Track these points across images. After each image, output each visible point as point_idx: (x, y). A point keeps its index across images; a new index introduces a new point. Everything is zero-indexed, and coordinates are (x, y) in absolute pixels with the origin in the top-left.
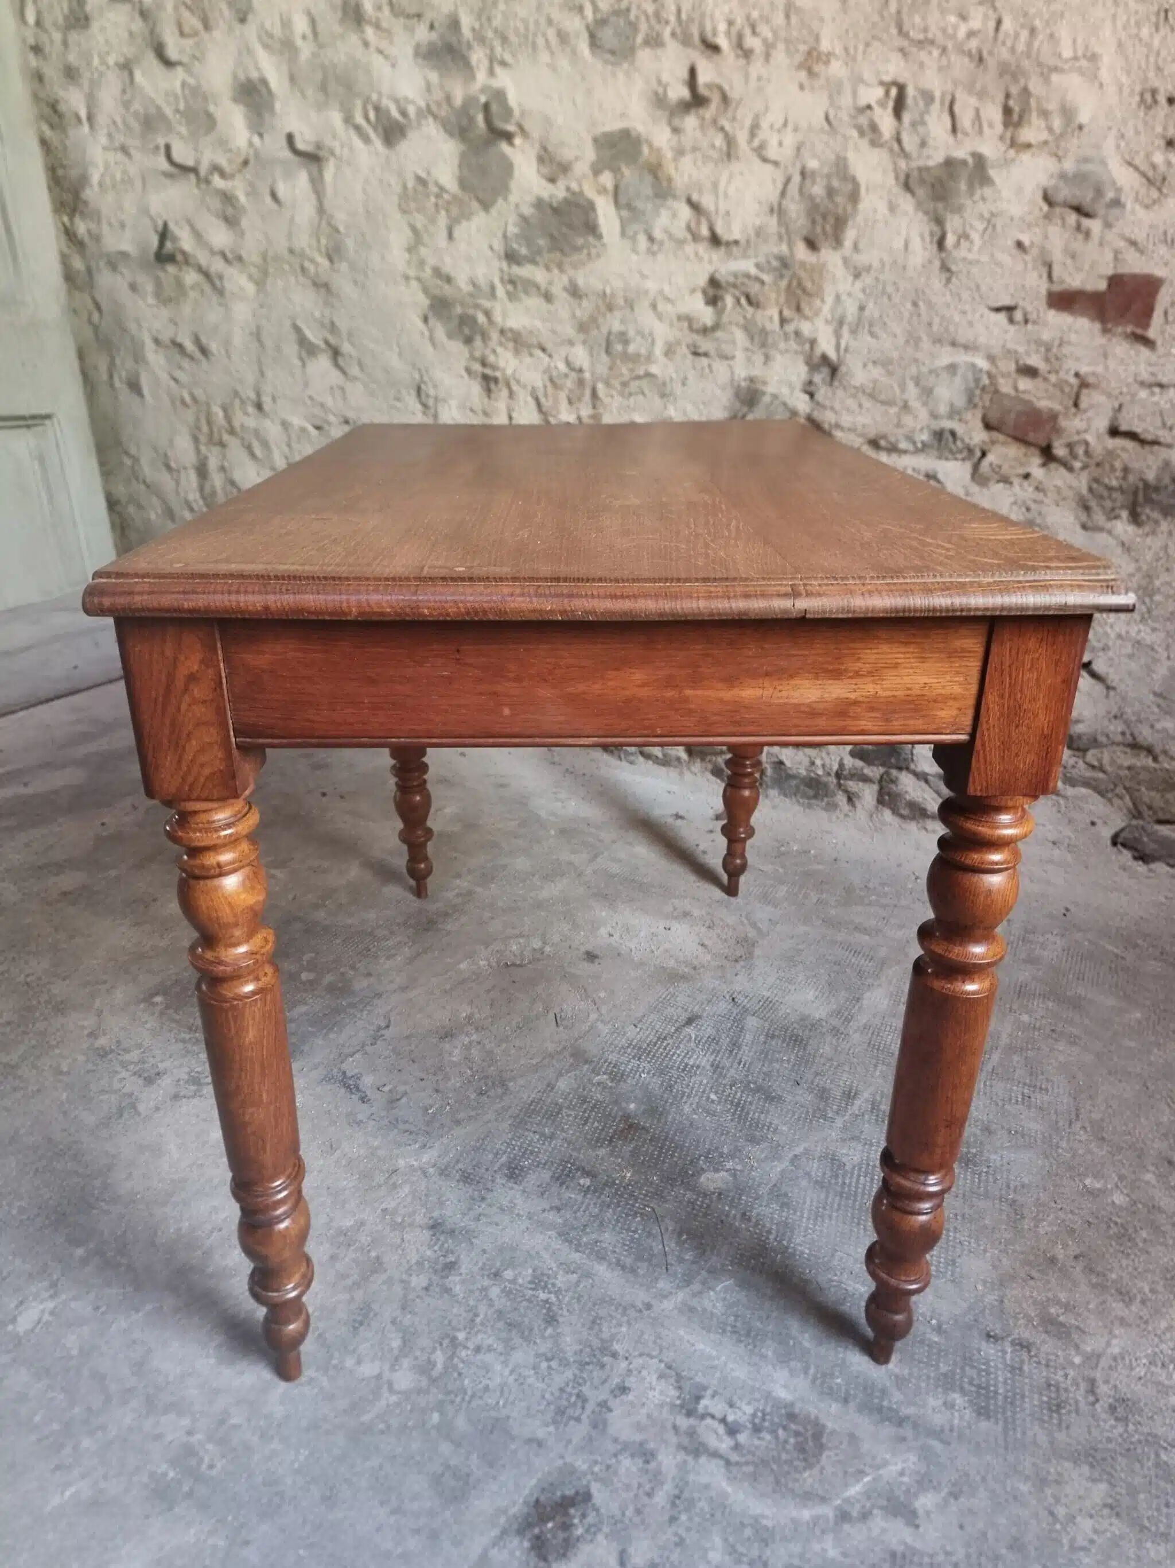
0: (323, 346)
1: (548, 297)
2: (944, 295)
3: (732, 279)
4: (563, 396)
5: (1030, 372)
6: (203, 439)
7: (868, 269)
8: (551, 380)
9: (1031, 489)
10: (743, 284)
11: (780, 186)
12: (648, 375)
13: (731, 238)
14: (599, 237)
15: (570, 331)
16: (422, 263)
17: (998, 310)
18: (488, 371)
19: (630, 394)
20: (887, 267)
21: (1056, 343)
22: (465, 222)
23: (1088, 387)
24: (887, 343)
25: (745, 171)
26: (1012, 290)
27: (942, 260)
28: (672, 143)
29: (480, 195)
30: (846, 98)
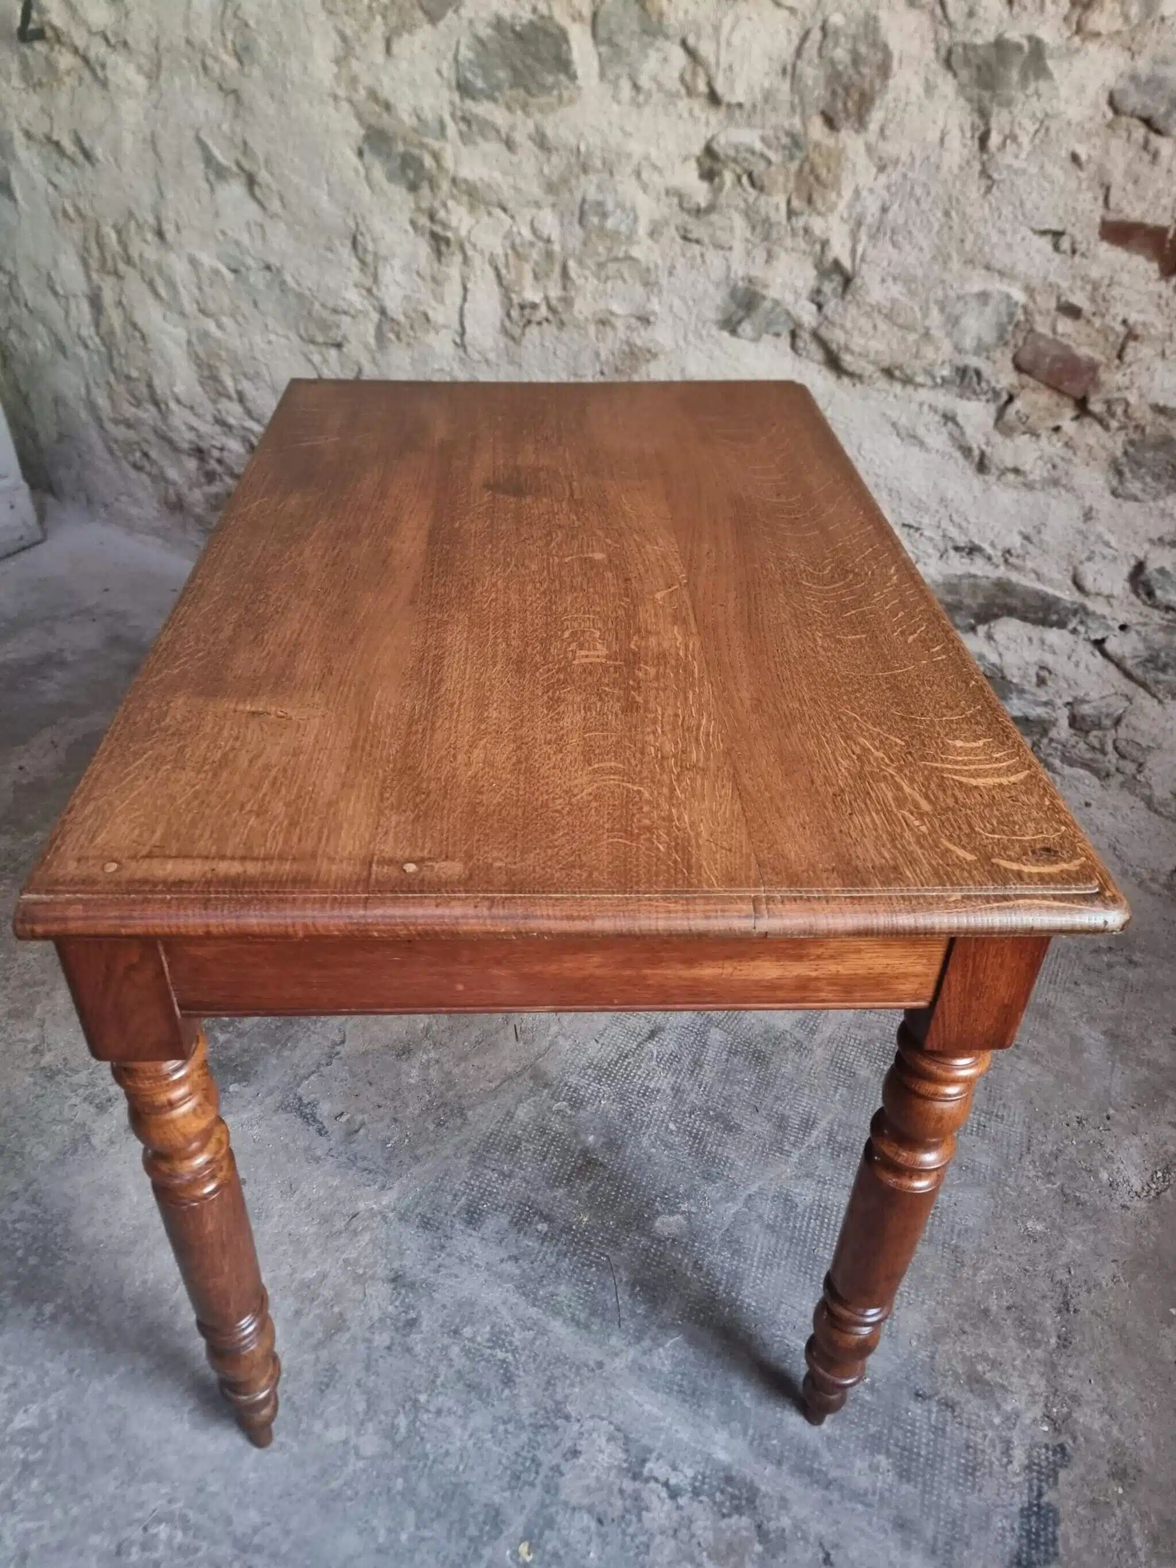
0: (235, 169)
1: (510, 145)
2: (982, 207)
3: (732, 153)
4: (527, 268)
5: (1072, 312)
6: (94, 264)
7: (896, 162)
8: (513, 247)
9: (1059, 445)
10: (745, 159)
11: (796, 41)
12: (629, 258)
13: (734, 100)
14: (573, 77)
15: (535, 190)
16: (354, 80)
17: (1044, 233)
18: (438, 229)
19: (608, 278)
20: (918, 163)
21: (1106, 281)
22: (406, 36)
23: (1136, 338)
24: (910, 257)
25: (755, 16)
26: (1061, 212)
27: (983, 164)
29: (425, 3)
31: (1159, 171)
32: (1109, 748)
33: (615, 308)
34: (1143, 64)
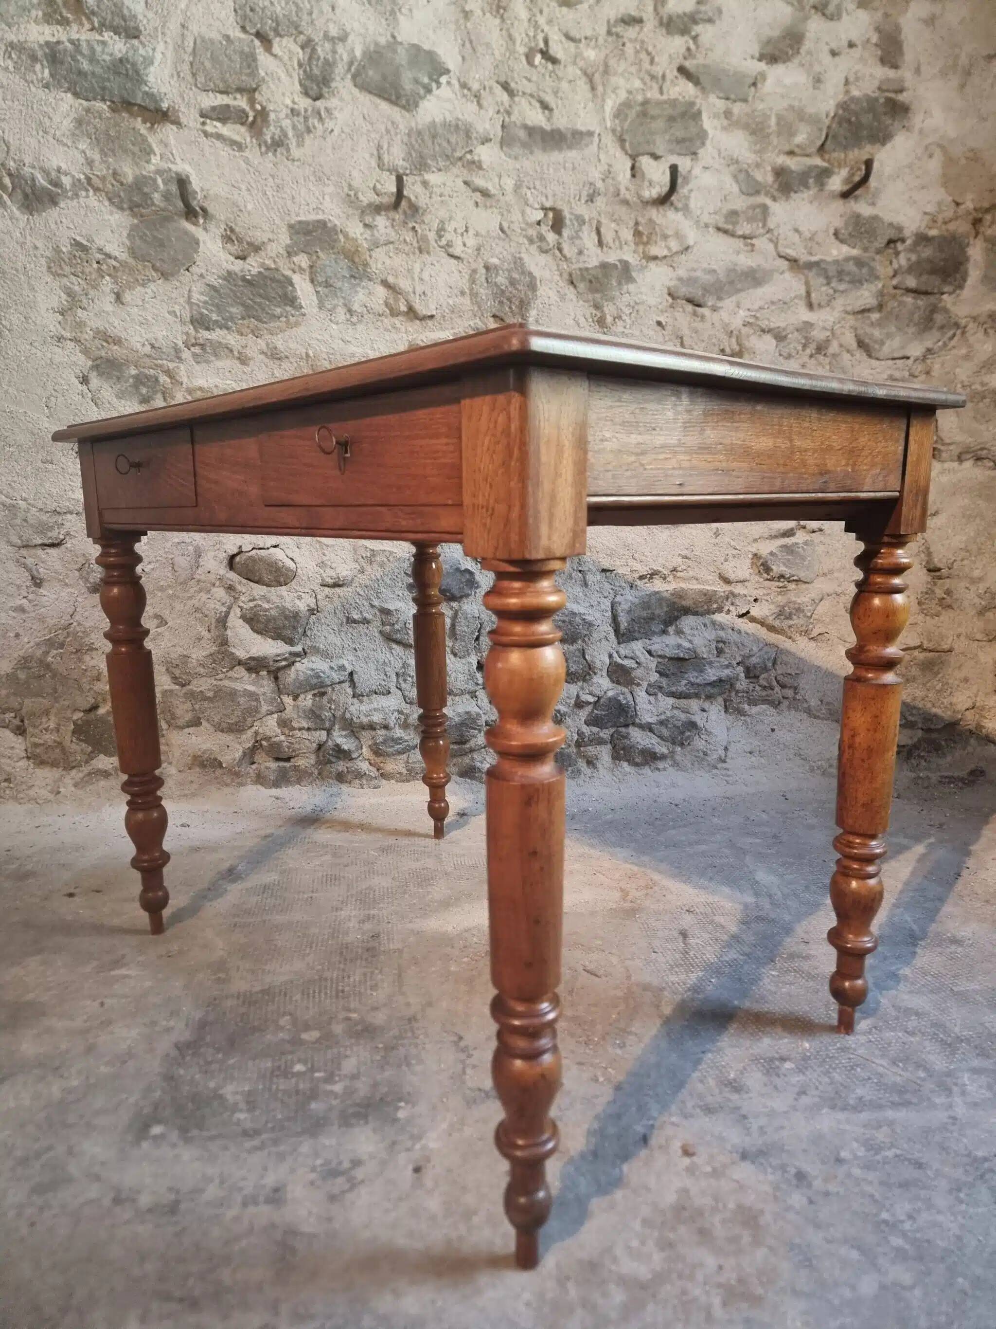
1: (242, 359)
11: (467, 276)
13: (427, 313)
14: (298, 308)
22: (139, 288)
25: (435, 262)
28: (365, 236)
29: (158, 265)
30: (516, 216)
31: (708, 325)
32: (774, 683)
34: (682, 272)
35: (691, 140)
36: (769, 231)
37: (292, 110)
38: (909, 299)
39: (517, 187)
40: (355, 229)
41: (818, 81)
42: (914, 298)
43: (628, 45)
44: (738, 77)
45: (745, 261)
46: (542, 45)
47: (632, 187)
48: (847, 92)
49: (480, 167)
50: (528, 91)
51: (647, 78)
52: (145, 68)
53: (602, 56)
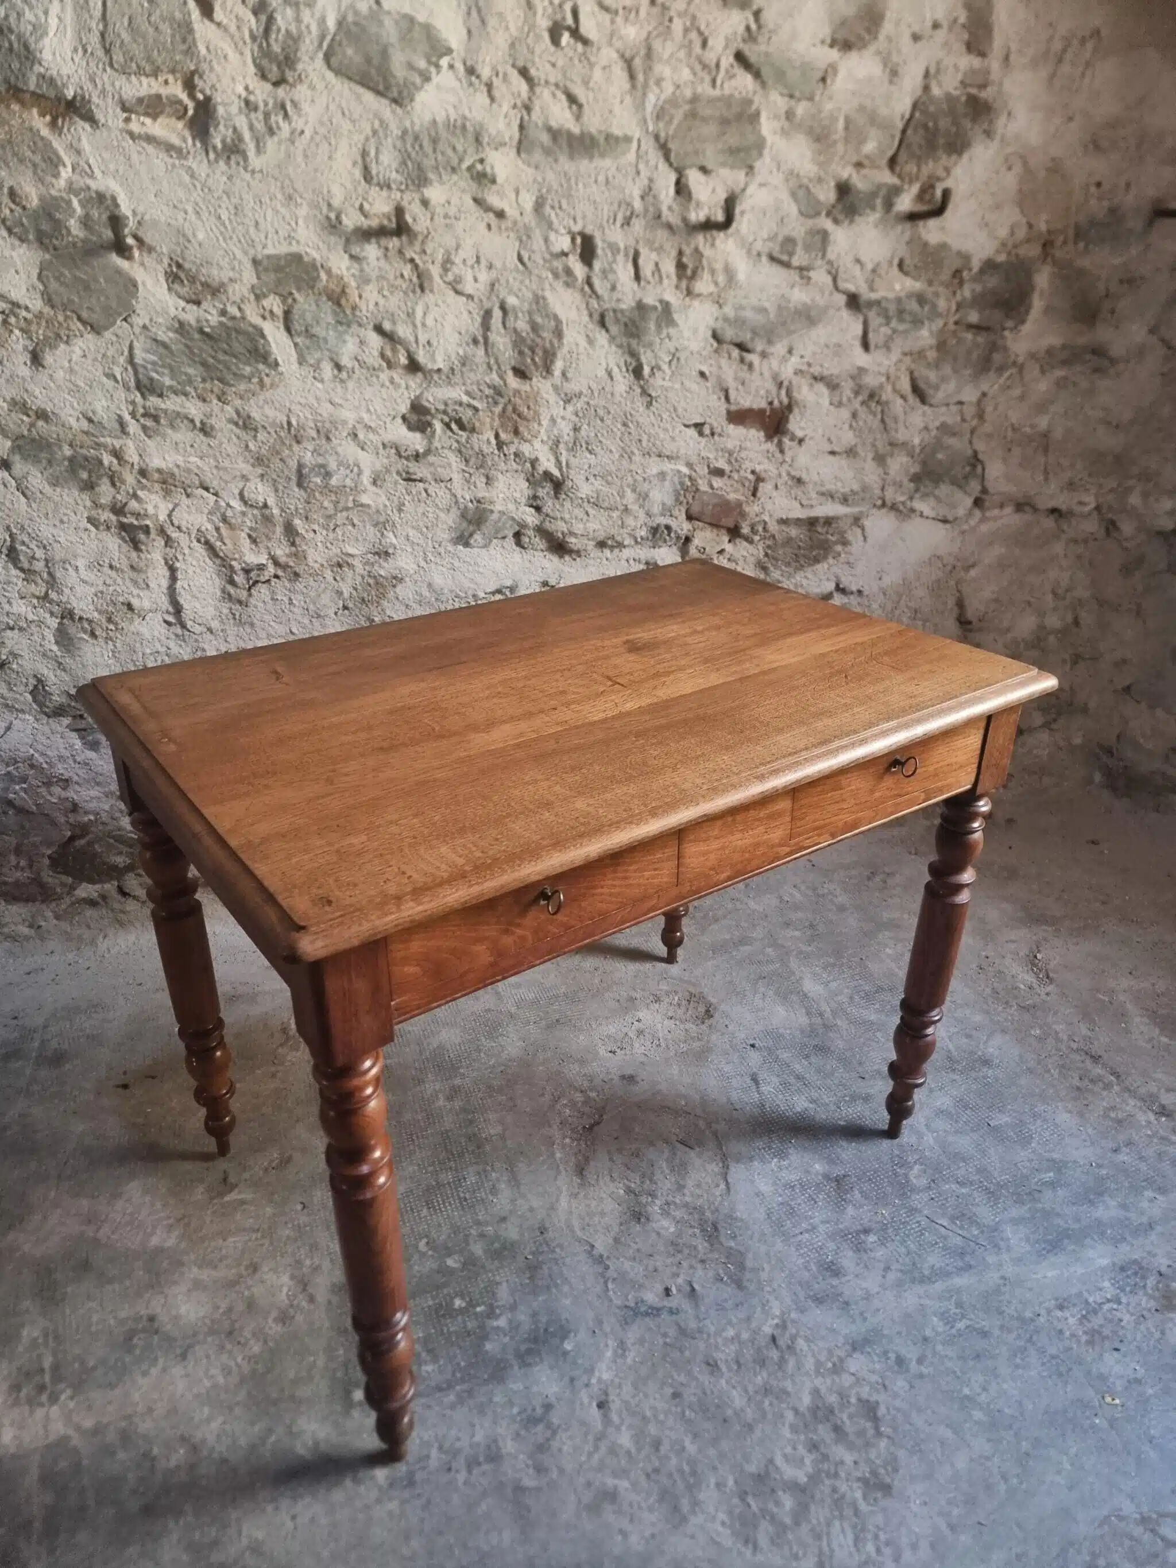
1: (206, 431)
2: (648, 416)
3: (442, 407)
4: (243, 535)
5: (719, 473)
7: (579, 395)
8: (224, 520)
10: (454, 411)
11: (480, 319)
12: (358, 505)
13: (434, 367)
14: (274, 365)
15: (243, 467)
17: (686, 426)
18: (130, 520)
19: (337, 526)
20: (596, 393)
21: (737, 450)
22: (62, 346)
23: (763, 480)
24: (604, 459)
25: (440, 303)
26: (701, 410)
27: (642, 387)
28: (353, 271)
29: (85, 315)
30: (538, 243)
31: (755, 375)
33: (351, 550)
34: (729, 310)
35: (747, 150)
36: (830, 263)
37: (247, 102)
38: (969, 336)
39: (539, 206)
40: (340, 264)
41: (894, 74)
42: (975, 334)
43: (676, 20)
44: (805, 68)
45: (799, 296)
46: (570, 21)
47: (675, 207)
48: (926, 88)
49: (494, 181)
50: (552, 80)
51: (698, 67)
52: (37, 42)
53: (644, 35)
